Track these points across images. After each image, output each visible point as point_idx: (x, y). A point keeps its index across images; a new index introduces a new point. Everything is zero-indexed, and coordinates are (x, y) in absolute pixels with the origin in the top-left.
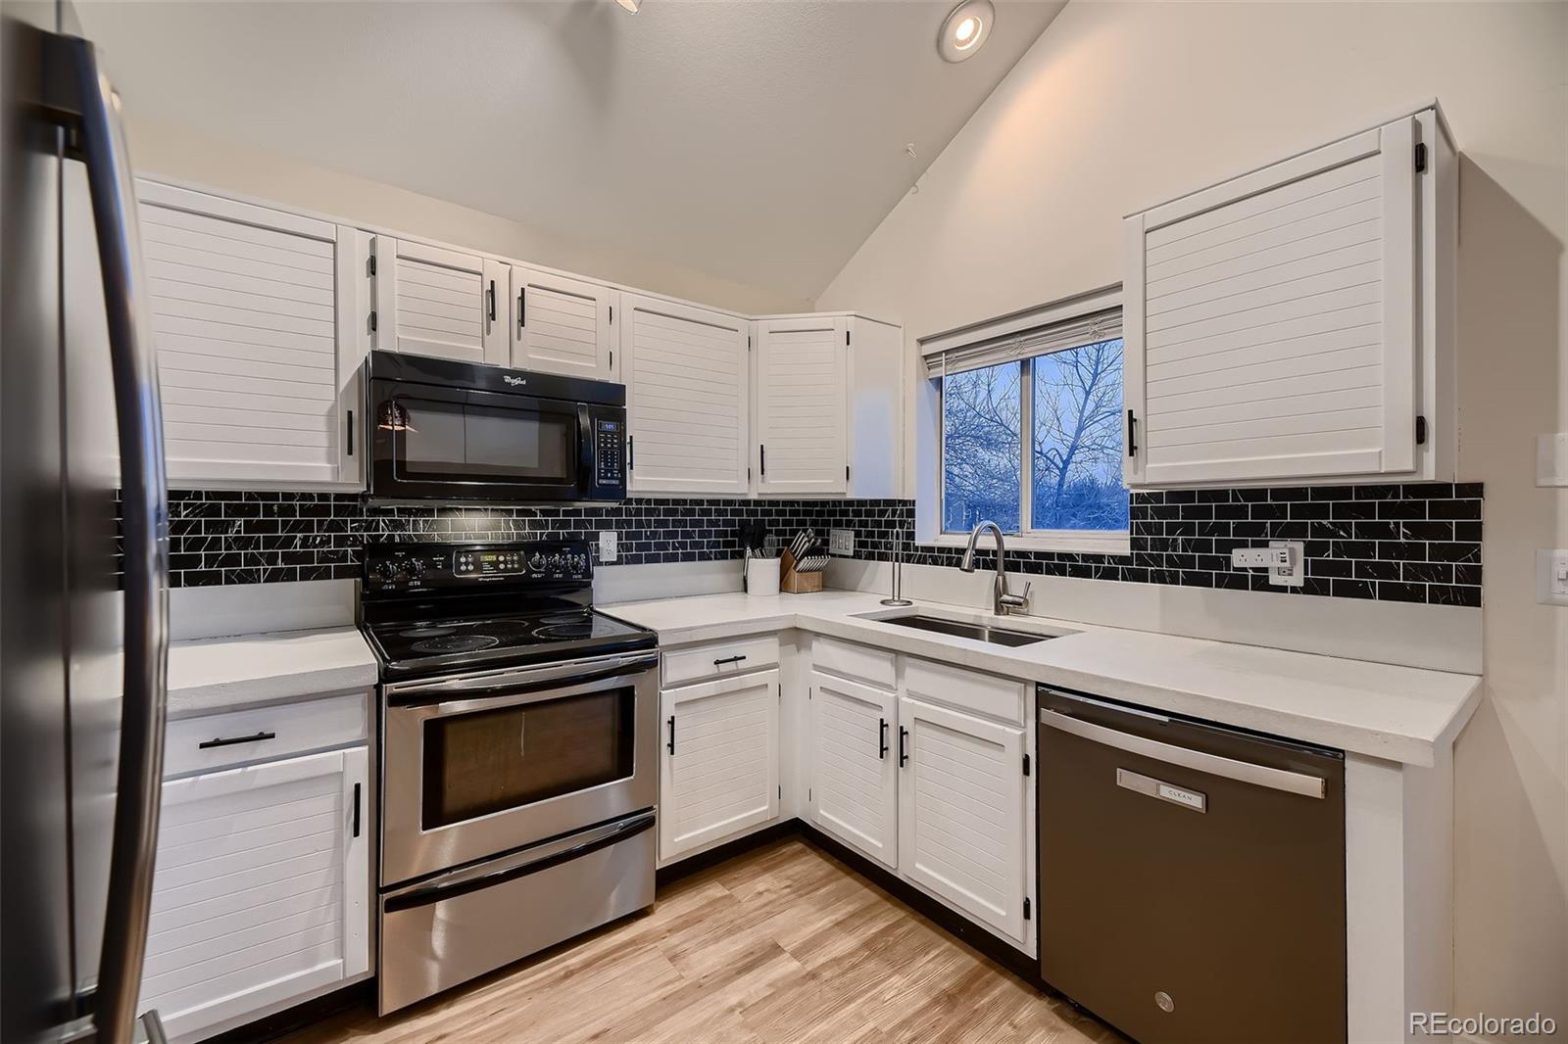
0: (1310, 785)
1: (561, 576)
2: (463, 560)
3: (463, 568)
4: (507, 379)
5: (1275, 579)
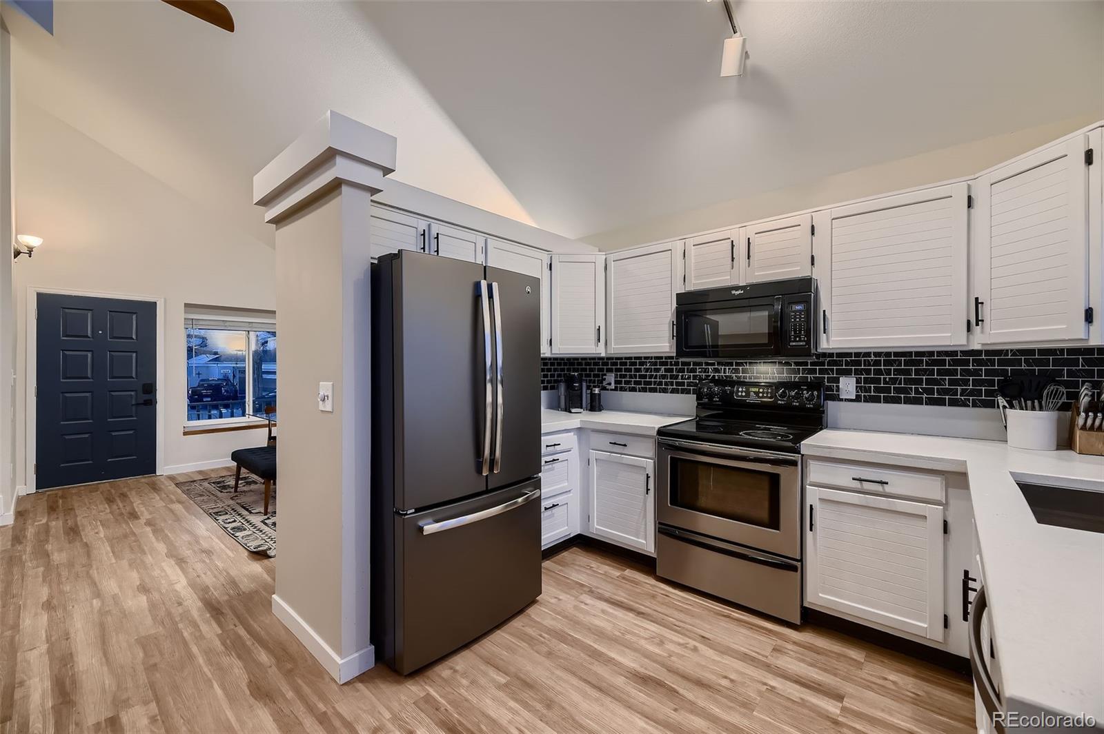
1: (797, 404)
2: (740, 389)
3: (740, 394)
4: (733, 292)
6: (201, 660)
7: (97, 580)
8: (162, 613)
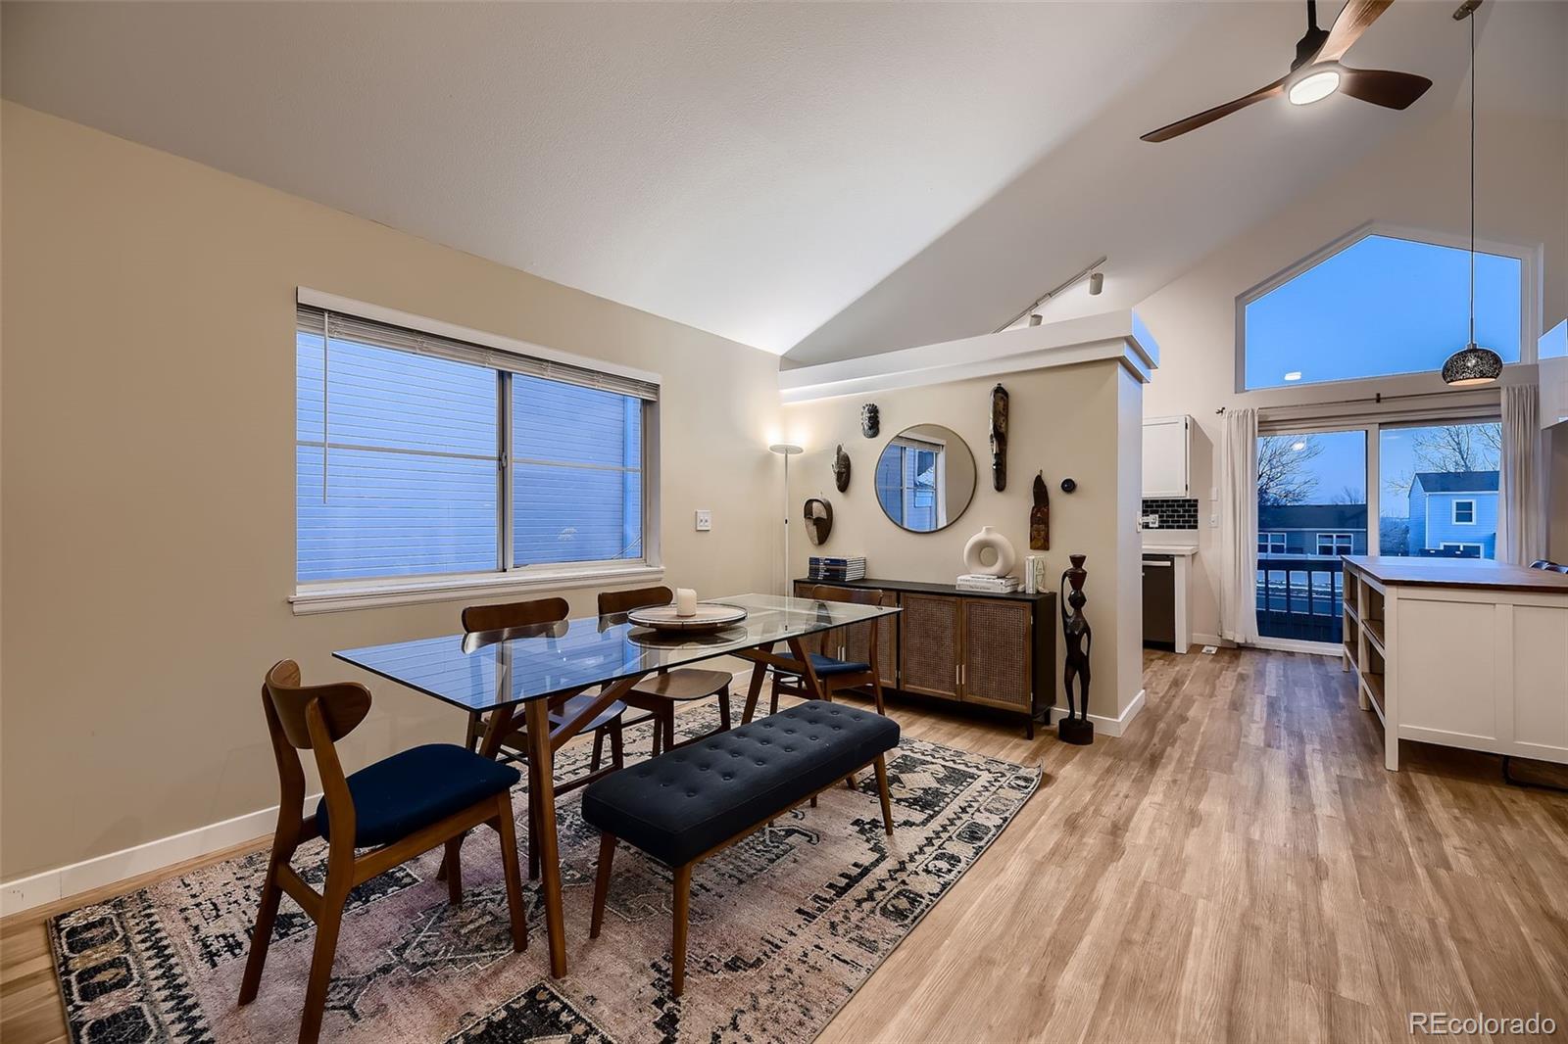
0: (1168, 563)
5: (1151, 526)
6: (1198, 743)
7: (1243, 874)
8: (1197, 782)
